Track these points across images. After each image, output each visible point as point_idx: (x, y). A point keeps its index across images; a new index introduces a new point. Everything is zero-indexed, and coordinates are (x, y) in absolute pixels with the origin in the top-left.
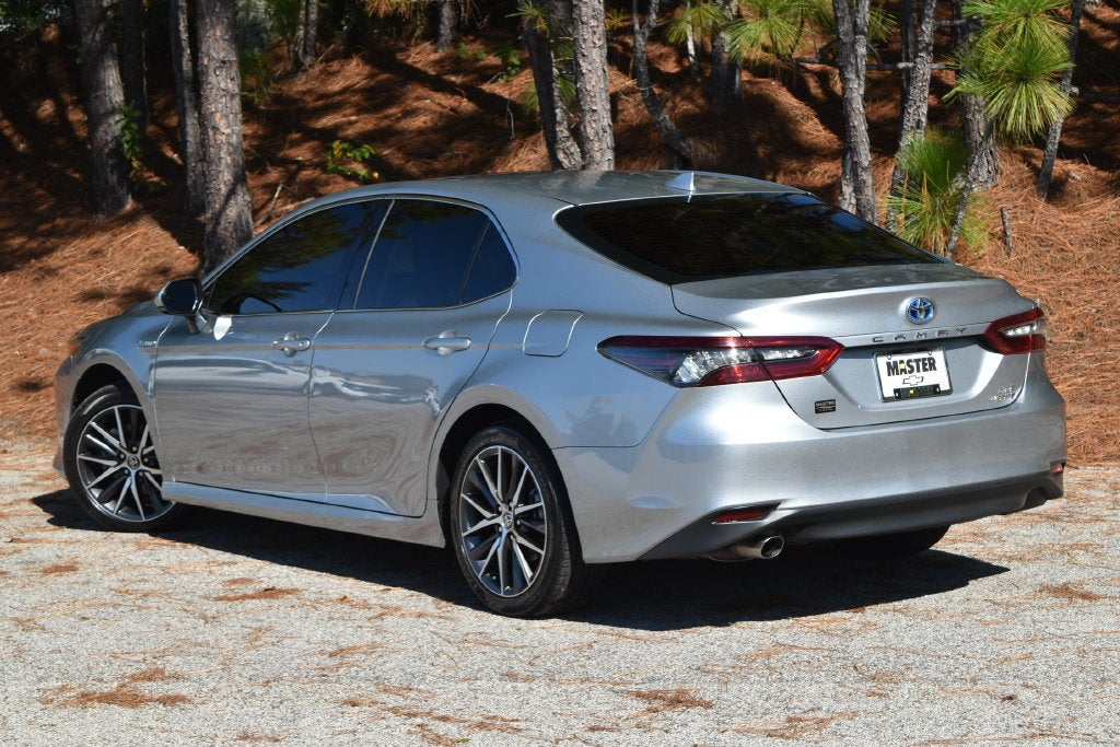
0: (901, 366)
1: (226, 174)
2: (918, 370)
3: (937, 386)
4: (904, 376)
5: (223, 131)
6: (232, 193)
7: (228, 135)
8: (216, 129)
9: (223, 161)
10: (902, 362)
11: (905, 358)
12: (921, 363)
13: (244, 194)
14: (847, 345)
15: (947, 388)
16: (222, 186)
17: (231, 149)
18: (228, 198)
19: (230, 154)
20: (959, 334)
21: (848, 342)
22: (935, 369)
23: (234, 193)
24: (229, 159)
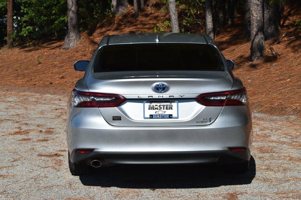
0: (156, 107)
1: (255, 29)
2: (164, 109)
3: (172, 115)
4: (156, 110)
5: (254, 15)
6: (257, 34)
7: (256, 17)
8: (253, 15)
9: (254, 25)
10: (157, 105)
11: (158, 104)
12: (165, 107)
13: (261, 35)
14: (127, 98)
15: (176, 116)
16: (254, 32)
17: (257, 21)
18: (256, 36)
19: (257, 23)
20: (181, 97)
21: (127, 97)
22: (172, 109)
23: (258, 35)
24: (256, 24)
